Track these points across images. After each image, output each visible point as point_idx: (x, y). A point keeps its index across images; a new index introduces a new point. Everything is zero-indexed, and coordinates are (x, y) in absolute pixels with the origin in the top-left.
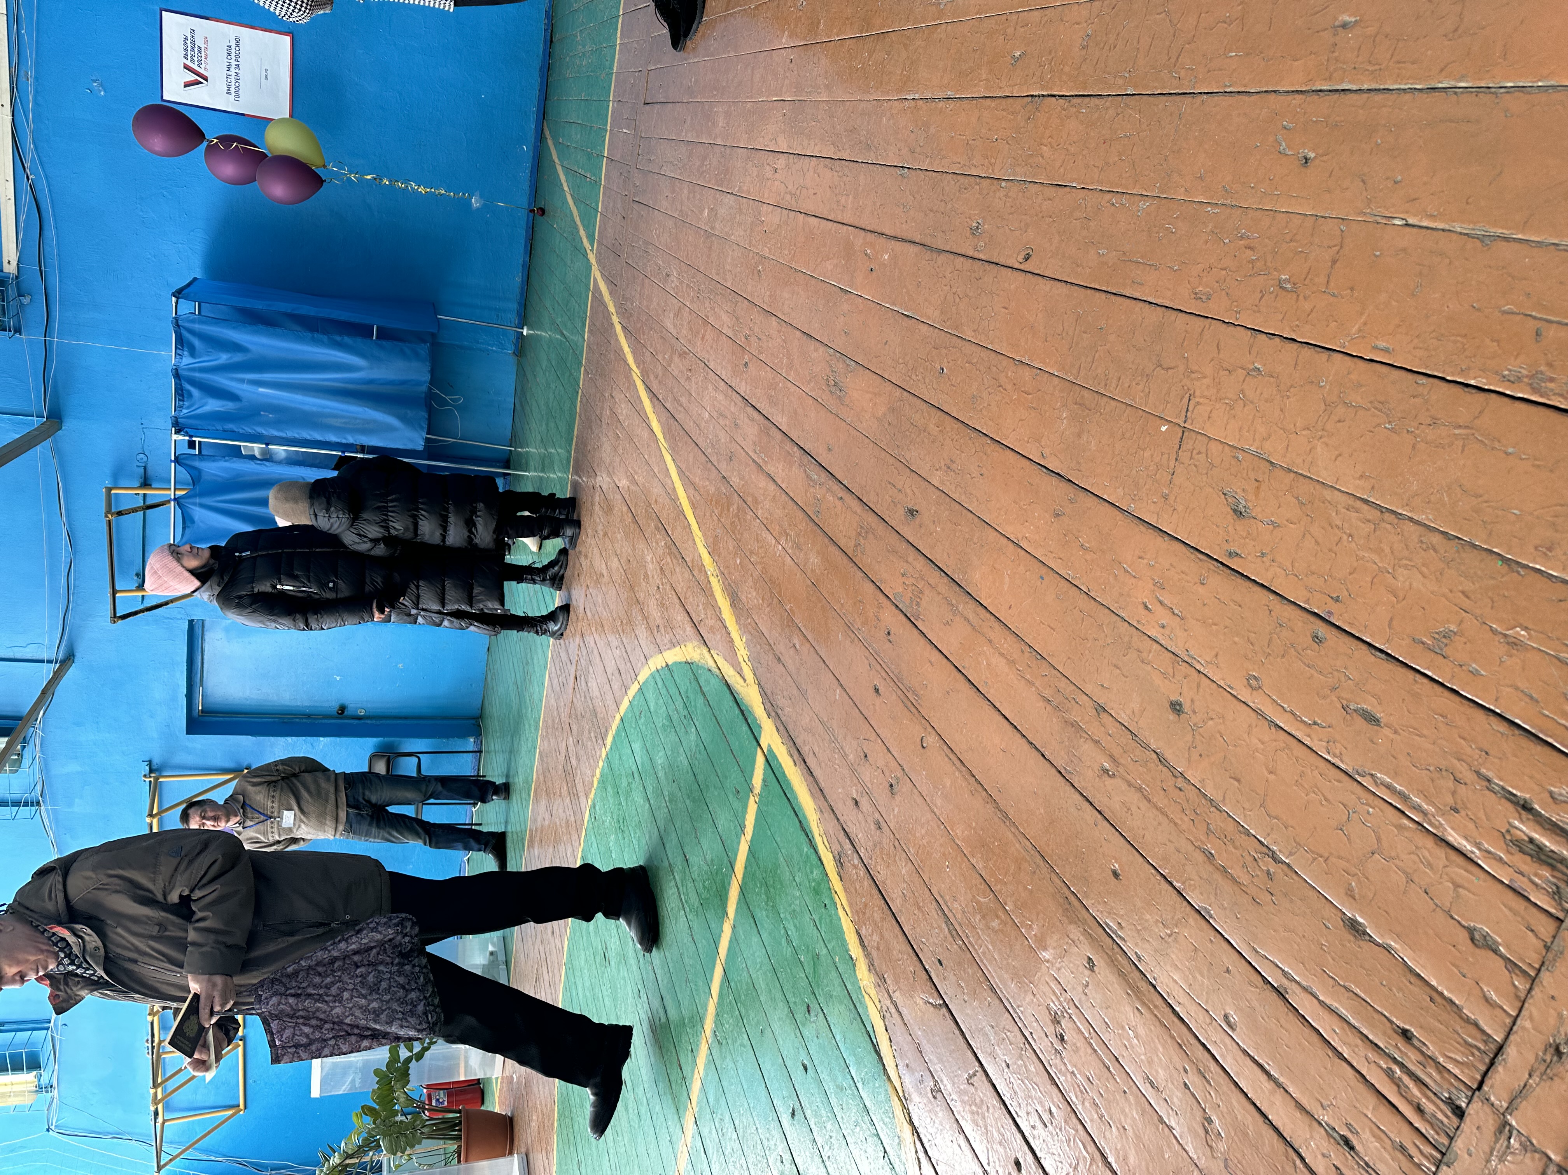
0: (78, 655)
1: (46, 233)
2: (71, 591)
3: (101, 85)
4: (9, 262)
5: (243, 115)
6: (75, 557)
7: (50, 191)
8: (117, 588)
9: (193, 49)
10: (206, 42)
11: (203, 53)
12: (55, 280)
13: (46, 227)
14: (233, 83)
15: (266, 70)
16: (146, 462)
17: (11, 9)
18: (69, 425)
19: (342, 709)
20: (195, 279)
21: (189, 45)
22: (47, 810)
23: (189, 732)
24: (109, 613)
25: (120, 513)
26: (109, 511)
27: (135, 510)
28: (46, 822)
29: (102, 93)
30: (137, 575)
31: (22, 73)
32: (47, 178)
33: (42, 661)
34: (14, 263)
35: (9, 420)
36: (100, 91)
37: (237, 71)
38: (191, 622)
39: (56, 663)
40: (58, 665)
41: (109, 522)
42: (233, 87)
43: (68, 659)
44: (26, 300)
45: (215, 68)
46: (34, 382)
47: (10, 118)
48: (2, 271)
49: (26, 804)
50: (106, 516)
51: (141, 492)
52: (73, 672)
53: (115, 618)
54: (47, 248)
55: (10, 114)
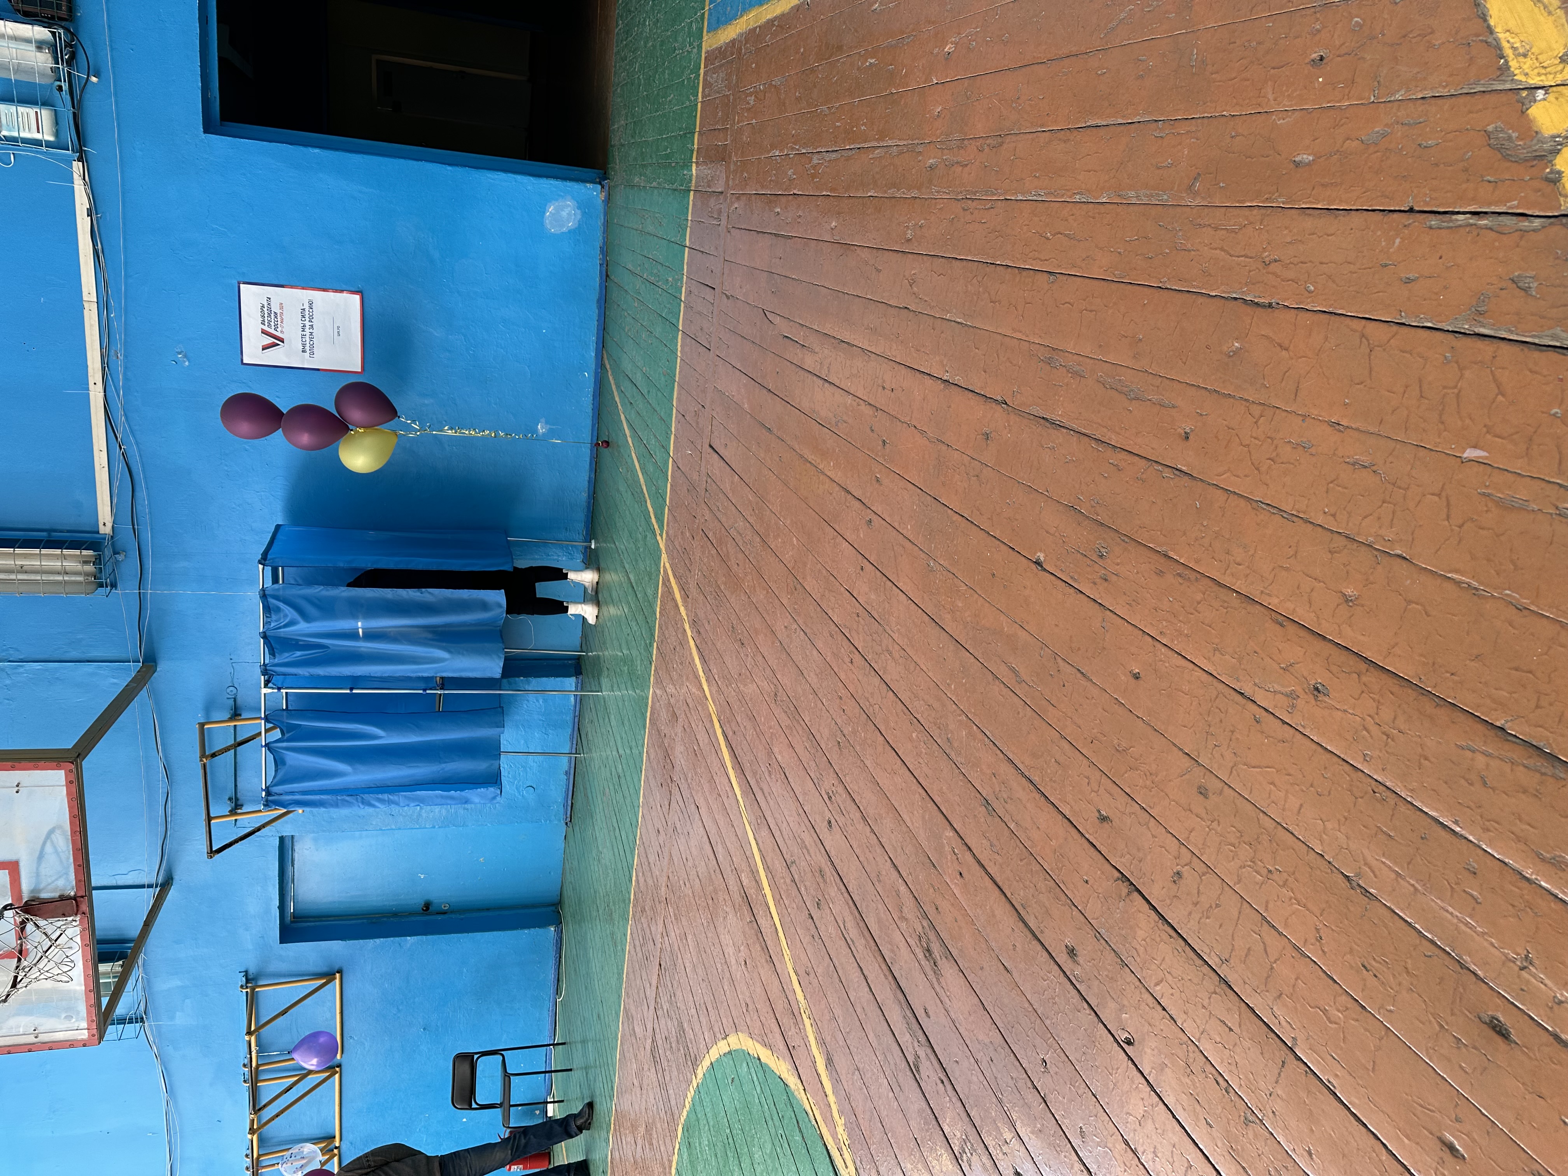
0: (176, 878)
1: (137, 494)
2: (169, 819)
3: (185, 356)
4: (104, 524)
5: (318, 370)
6: (171, 788)
7: (140, 456)
8: (212, 815)
9: (269, 315)
10: (281, 308)
11: (279, 318)
12: (147, 536)
13: (137, 488)
14: (308, 342)
15: (338, 327)
16: (236, 695)
17: (100, 296)
18: (163, 667)
19: (427, 906)
20: (278, 527)
21: (266, 312)
22: (150, 1026)
23: (283, 940)
24: (205, 849)
25: (214, 755)
26: (203, 755)
27: (227, 749)
28: (151, 1039)
29: (187, 363)
30: (230, 799)
31: (112, 353)
32: (137, 443)
33: (143, 886)
34: (109, 525)
35: (107, 666)
36: (185, 362)
37: (311, 331)
38: (282, 839)
39: (156, 887)
40: (158, 889)
41: (204, 766)
42: (308, 345)
43: (166, 884)
44: (120, 557)
45: (290, 329)
46: (130, 633)
47: (103, 394)
48: (98, 532)
49: (131, 1022)
50: (201, 761)
51: (233, 724)
52: (173, 894)
53: (212, 853)
54: (139, 508)
55: (102, 391)
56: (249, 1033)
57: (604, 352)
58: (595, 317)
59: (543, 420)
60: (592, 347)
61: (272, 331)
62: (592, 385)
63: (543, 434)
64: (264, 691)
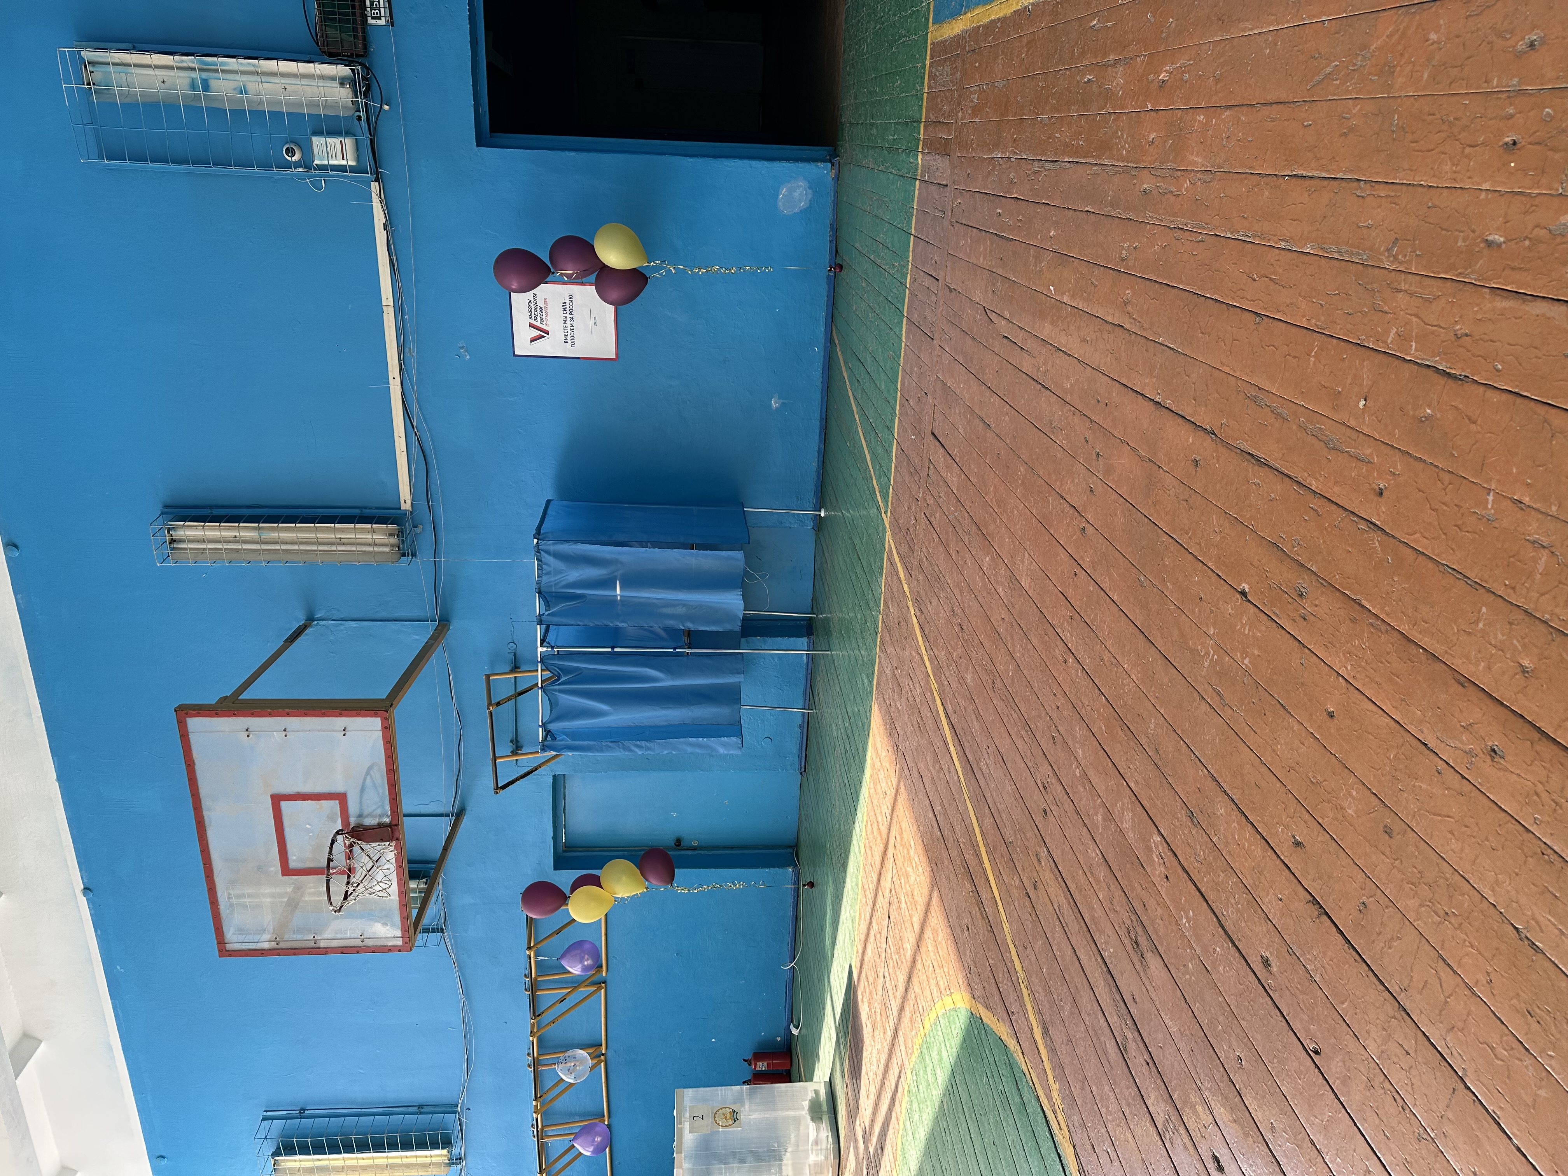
0: (468, 809)
1: (431, 474)
2: (462, 758)
3: (466, 351)
4: (405, 502)
5: (578, 358)
6: (463, 730)
7: (432, 440)
8: (497, 755)
9: (536, 309)
10: (546, 303)
11: (544, 312)
12: (440, 512)
13: (430, 470)
14: (569, 333)
15: (595, 318)
16: (515, 649)
17: (396, 301)
18: (455, 625)
19: (678, 842)
20: (548, 502)
21: (533, 307)
22: (449, 936)
23: (556, 868)
24: (492, 785)
25: (498, 704)
26: (490, 704)
27: (509, 699)
28: (449, 946)
29: (468, 357)
30: (512, 741)
31: (407, 350)
32: (429, 430)
33: (441, 815)
34: (409, 502)
35: (410, 625)
36: (466, 356)
37: (572, 322)
38: (555, 777)
39: (452, 816)
40: (454, 818)
41: (491, 713)
42: (569, 336)
43: (459, 815)
44: (418, 530)
45: (554, 323)
46: (428, 595)
47: (400, 387)
48: (400, 509)
49: (433, 931)
50: (488, 708)
51: (513, 676)
52: (466, 822)
53: (498, 788)
54: (433, 486)
55: (400, 384)
56: (529, 948)
57: (833, 327)
58: (825, 293)
59: (776, 395)
60: (822, 322)
61: (538, 324)
62: (822, 359)
63: (777, 409)
64: (540, 649)
